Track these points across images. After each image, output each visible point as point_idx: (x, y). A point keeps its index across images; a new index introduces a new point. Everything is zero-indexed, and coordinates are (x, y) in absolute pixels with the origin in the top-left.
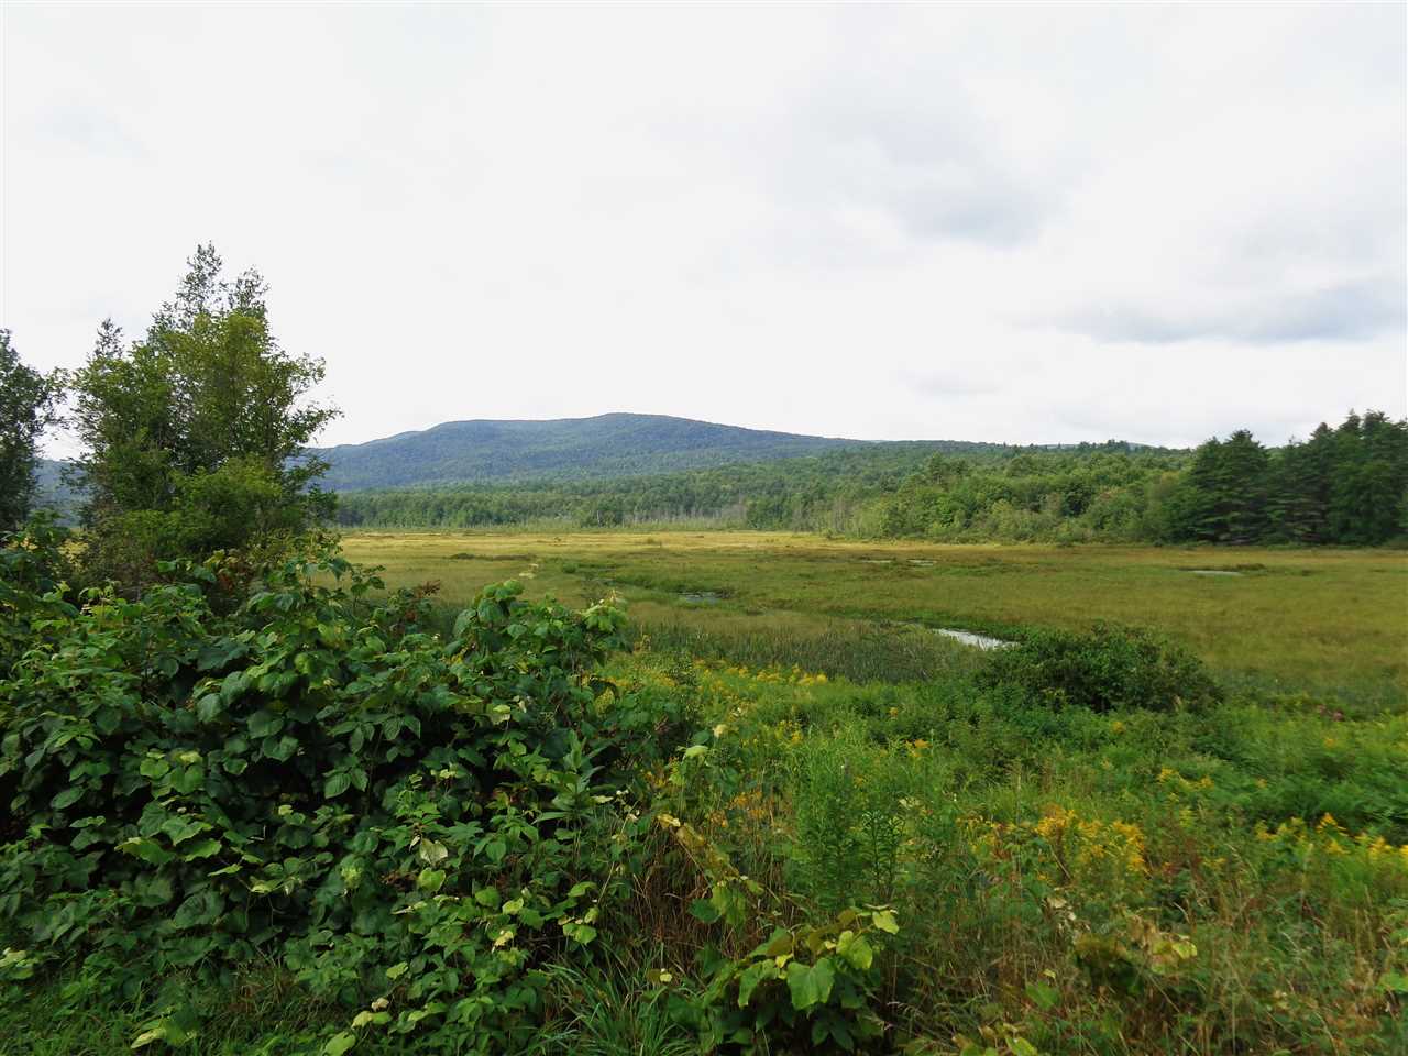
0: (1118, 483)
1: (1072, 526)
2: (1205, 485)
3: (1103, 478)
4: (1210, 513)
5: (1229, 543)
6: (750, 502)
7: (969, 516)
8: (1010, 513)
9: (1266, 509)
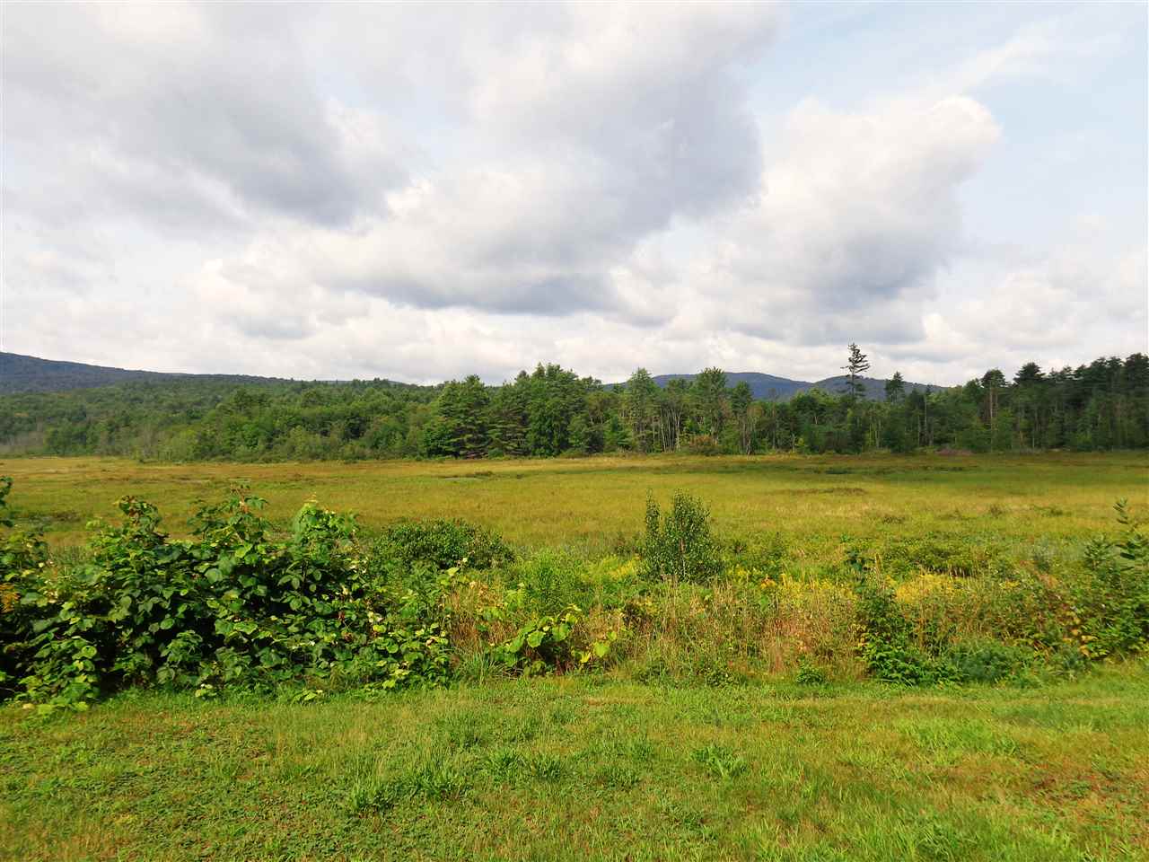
0: (387, 413)
1: (355, 444)
2: (448, 414)
3: (376, 408)
4: (454, 435)
5: (466, 456)
7: (270, 440)
8: (306, 436)
9: (489, 432)
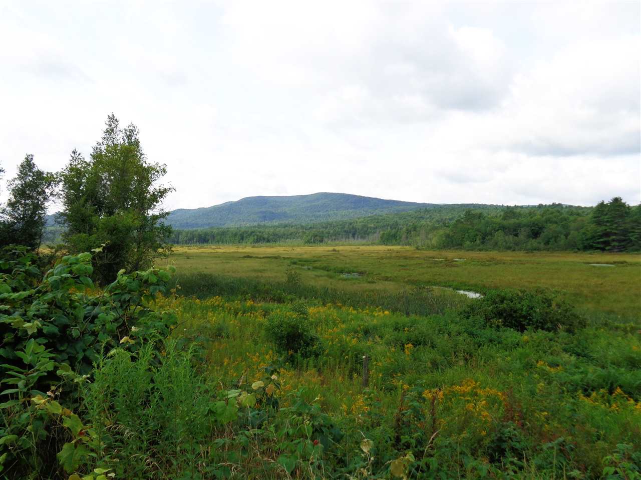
0: (556, 223)
1: (534, 243)
2: (599, 223)
3: (549, 220)
4: (601, 237)
5: (610, 251)
6: (382, 233)
7: (484, 238)
8: (504, 237)
9: (630, 235)
